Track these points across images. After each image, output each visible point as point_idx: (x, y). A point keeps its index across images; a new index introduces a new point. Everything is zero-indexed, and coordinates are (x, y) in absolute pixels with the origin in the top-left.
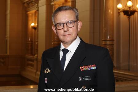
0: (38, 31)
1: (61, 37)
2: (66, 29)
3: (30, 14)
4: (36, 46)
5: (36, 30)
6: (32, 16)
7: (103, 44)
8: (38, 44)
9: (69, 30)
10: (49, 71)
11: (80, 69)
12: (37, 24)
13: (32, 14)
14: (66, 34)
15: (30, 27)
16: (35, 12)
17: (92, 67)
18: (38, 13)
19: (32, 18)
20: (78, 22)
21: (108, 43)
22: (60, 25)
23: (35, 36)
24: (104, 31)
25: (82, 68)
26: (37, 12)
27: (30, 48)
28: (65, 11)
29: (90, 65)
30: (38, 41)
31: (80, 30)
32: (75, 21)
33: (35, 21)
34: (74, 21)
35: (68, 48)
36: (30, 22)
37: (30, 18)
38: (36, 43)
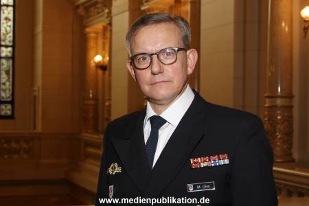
0: (110, 75)
1: (146, 88)
2: (156, 69)
3: (92, 32)
4: (106, 112)
5: (107, 72)
6: (96, 38)
7: (266, 105)
8: (110, 106)
9: (165, 72)
10: (118, 170)
11: (191, 165)
12: (108, 58)
13: (97, 33)
14: (158, 81)
15: (93, 64)
16: (105, 29)
17: (219, 159)
18: (111, 30)
19: (97, 43)
20: (188, 52)
21: (279, 102)
22: (144, 59)
23: (103, 86)
24: (269, 74)
25: (195, 163)
26: (109, 28)
27: (91, 115)
28: (153, 25)
29: (214, 155)
30: (110, 100)
31: (194, 71)
32: (180, 49)
33: (104, 49)
34: (176, 49)
35: (163, 115)
36: (91, 52)
37: (92, 44)
38: (107, 104)
